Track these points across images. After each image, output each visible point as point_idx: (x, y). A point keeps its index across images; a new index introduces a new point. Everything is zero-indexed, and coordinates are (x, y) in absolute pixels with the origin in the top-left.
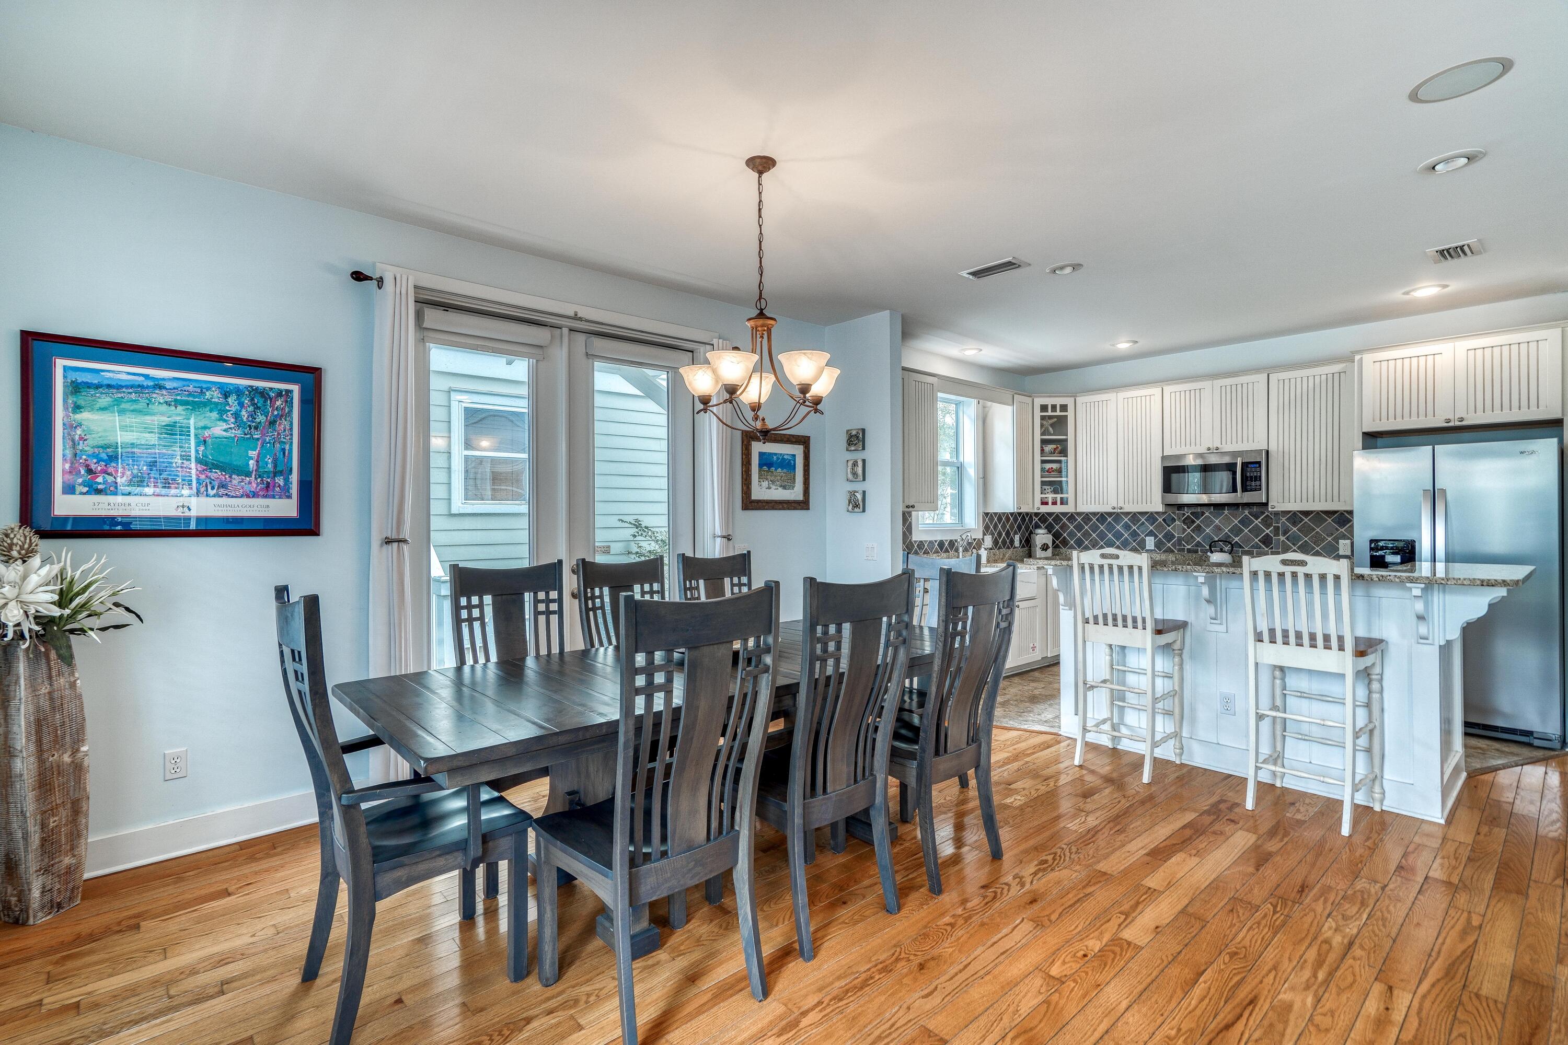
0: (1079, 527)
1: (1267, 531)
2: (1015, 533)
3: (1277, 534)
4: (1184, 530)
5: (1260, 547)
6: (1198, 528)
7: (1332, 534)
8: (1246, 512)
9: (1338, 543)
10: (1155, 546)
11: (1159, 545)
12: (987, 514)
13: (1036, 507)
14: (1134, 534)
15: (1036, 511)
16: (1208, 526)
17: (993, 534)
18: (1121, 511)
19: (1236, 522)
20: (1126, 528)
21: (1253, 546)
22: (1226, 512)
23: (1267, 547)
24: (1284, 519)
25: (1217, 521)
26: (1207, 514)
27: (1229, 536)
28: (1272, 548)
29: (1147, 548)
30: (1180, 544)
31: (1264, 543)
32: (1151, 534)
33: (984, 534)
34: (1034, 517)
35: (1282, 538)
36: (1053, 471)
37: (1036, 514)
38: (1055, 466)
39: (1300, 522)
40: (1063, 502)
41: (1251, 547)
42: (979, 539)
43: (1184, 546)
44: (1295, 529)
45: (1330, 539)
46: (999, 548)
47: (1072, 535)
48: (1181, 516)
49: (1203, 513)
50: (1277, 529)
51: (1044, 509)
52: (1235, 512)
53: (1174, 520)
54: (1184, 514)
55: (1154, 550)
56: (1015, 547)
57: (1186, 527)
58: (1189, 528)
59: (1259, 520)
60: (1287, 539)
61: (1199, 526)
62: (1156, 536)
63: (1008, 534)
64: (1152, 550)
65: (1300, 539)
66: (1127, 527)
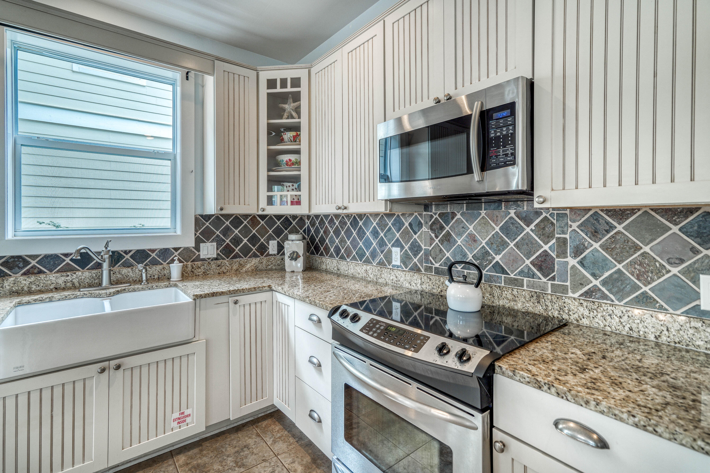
0: (337, 232)
1: (546, 247)
2: (270, 238)
3: (562, 254)
4: (432, 239)
5: (533, 276)
6: (448, 238)
7: (682, 261)
8: (512, 212)
9: (696, 281)
10: (401, 262)
11: (405, 259)
12: (207, 217)
13: (260, 207)
14: (382, 244)
15: (260, 213)
16: (460, 235)
17: (219, 242)
18: (345, 211)
19: (497, 229)
20: (374, 235)
21: (522, 272)
22: (483, 213)
23: (545, 276)
24: (575, 226)
25: (471, 228)
26: (459, 216)
27: (487, 253)
28: (553, 279)
29: (394, 263)
30: (427, 260)
31: (540, 269)
32: (397, 244)
33: (198, 241)
34: (306, 221)
35: (572, 262)
36: (293, 164)
37: (263, 217)
38: (293, 157)
39: (608, 232)
40: (297, 202)
41: (520, 273)
42: (187, 249)
43: (432, 263)
44: (596, 245)
45: (675, 270)
46: (235, 257)
47: (332, 241)
48: (428, 220)
49: (454, 215)
50: (563, 242)
51: (271, 211)
52: (496, 212)
53: (420, 225)
54: (432, 217)
55: (400, 266)
56: (268, 255)
57: (433, 235)
58: (437, 237)
59: (532, 226)
60: (581, 263)
61: (448, 234)
62: (402, 247)
63: (254, 240)
64: (398, 266)
65: (605, 266)
66: (375, 233)
